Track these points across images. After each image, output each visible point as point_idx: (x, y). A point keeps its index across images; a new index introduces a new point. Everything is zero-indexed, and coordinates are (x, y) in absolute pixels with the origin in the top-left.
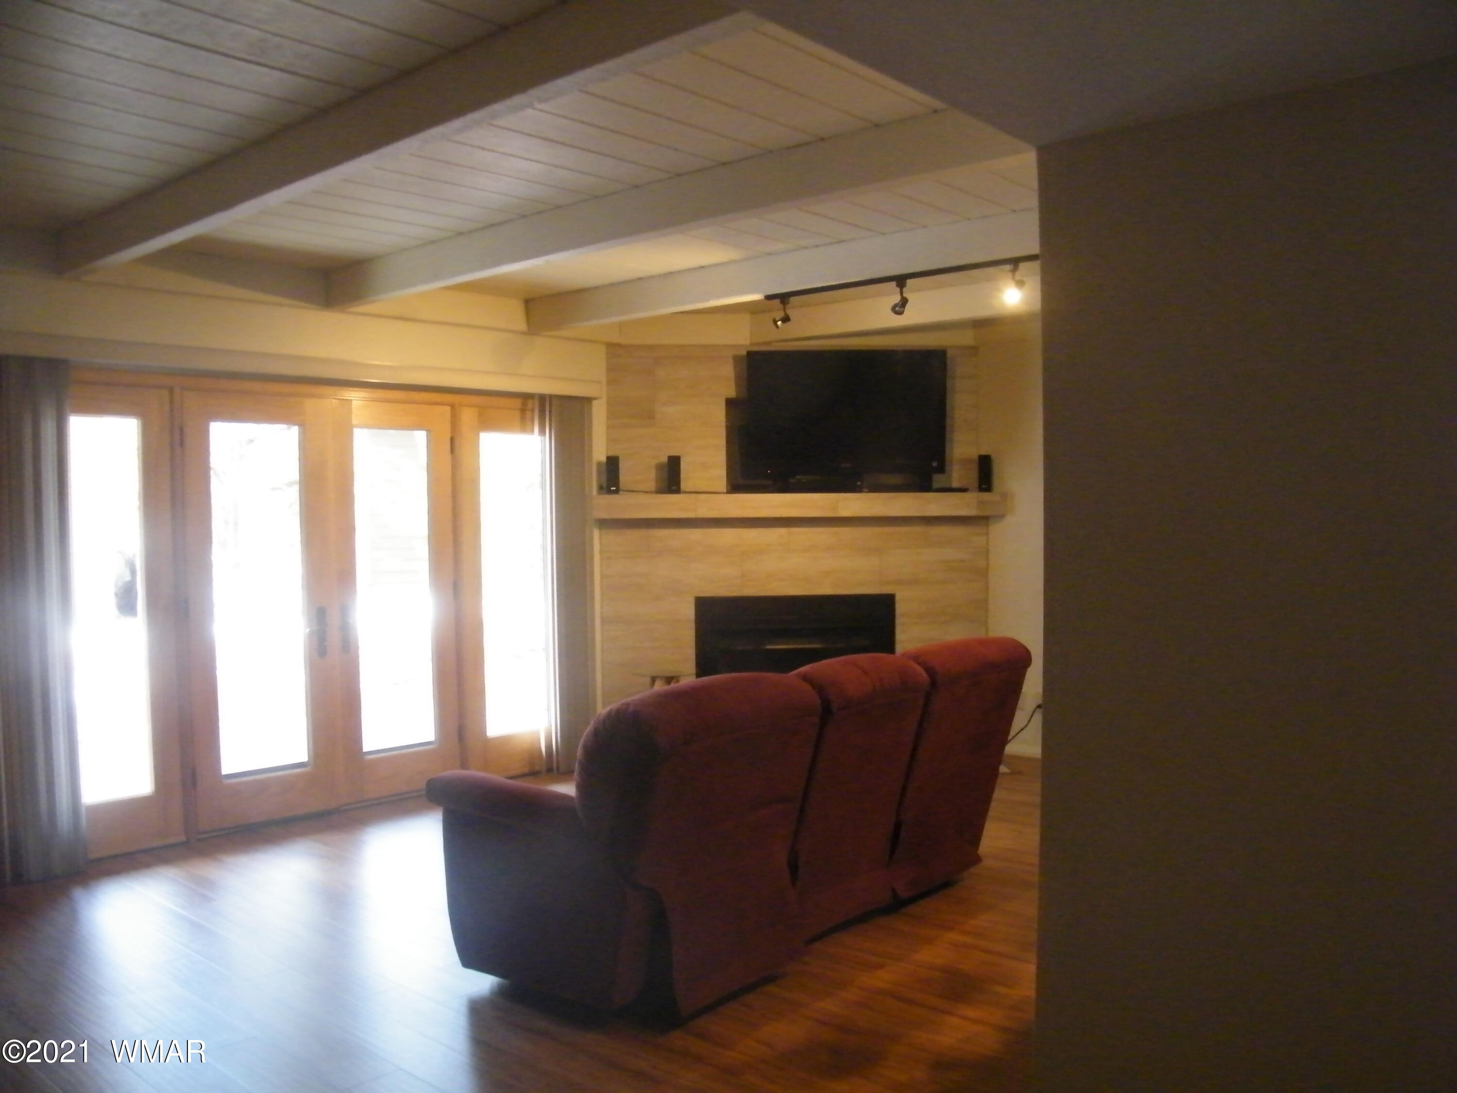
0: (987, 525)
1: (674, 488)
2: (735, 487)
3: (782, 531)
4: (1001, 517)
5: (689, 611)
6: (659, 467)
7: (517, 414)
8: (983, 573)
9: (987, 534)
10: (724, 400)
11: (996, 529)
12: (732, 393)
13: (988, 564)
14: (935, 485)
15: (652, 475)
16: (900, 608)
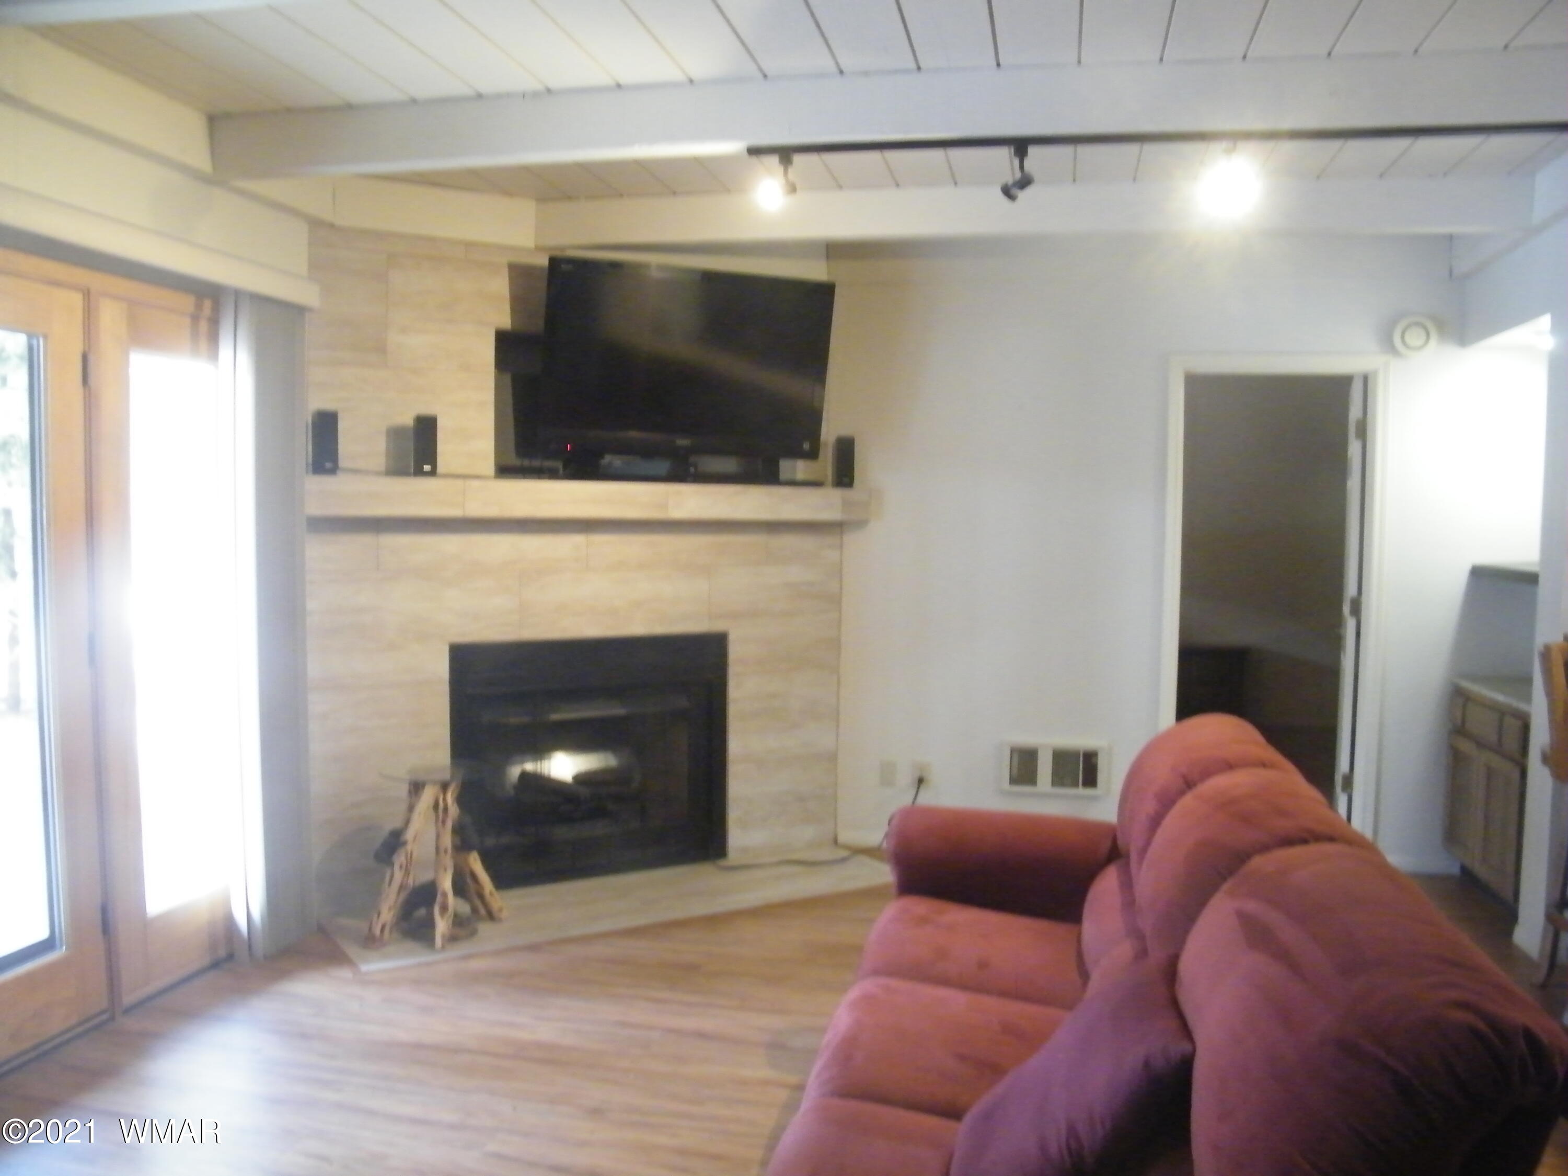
0: (842, 533)
1: (427, 468)
2: (504, 471)
3: (578, 540)
4: (861, 524)
5: (441, 668)
6: (395, 434)
7: (187, 321)
8: (835, 600)
9: (841, 547)
10: (494, 331)
11: (852, 540)
12: (505, 322)
13: (841, 588)
14: (783, 476)
15: (381, 445)
16: (735, 652)
